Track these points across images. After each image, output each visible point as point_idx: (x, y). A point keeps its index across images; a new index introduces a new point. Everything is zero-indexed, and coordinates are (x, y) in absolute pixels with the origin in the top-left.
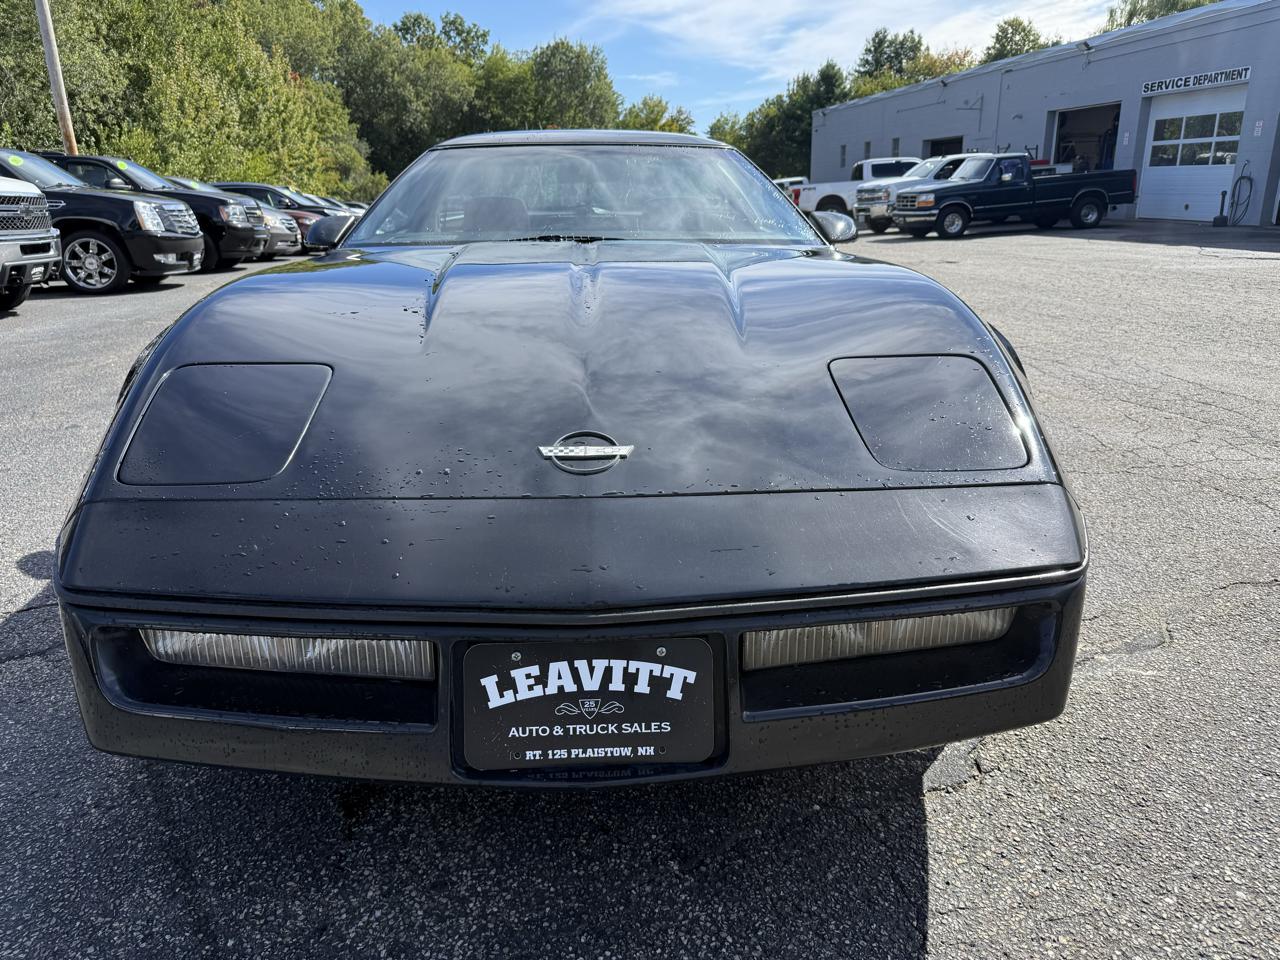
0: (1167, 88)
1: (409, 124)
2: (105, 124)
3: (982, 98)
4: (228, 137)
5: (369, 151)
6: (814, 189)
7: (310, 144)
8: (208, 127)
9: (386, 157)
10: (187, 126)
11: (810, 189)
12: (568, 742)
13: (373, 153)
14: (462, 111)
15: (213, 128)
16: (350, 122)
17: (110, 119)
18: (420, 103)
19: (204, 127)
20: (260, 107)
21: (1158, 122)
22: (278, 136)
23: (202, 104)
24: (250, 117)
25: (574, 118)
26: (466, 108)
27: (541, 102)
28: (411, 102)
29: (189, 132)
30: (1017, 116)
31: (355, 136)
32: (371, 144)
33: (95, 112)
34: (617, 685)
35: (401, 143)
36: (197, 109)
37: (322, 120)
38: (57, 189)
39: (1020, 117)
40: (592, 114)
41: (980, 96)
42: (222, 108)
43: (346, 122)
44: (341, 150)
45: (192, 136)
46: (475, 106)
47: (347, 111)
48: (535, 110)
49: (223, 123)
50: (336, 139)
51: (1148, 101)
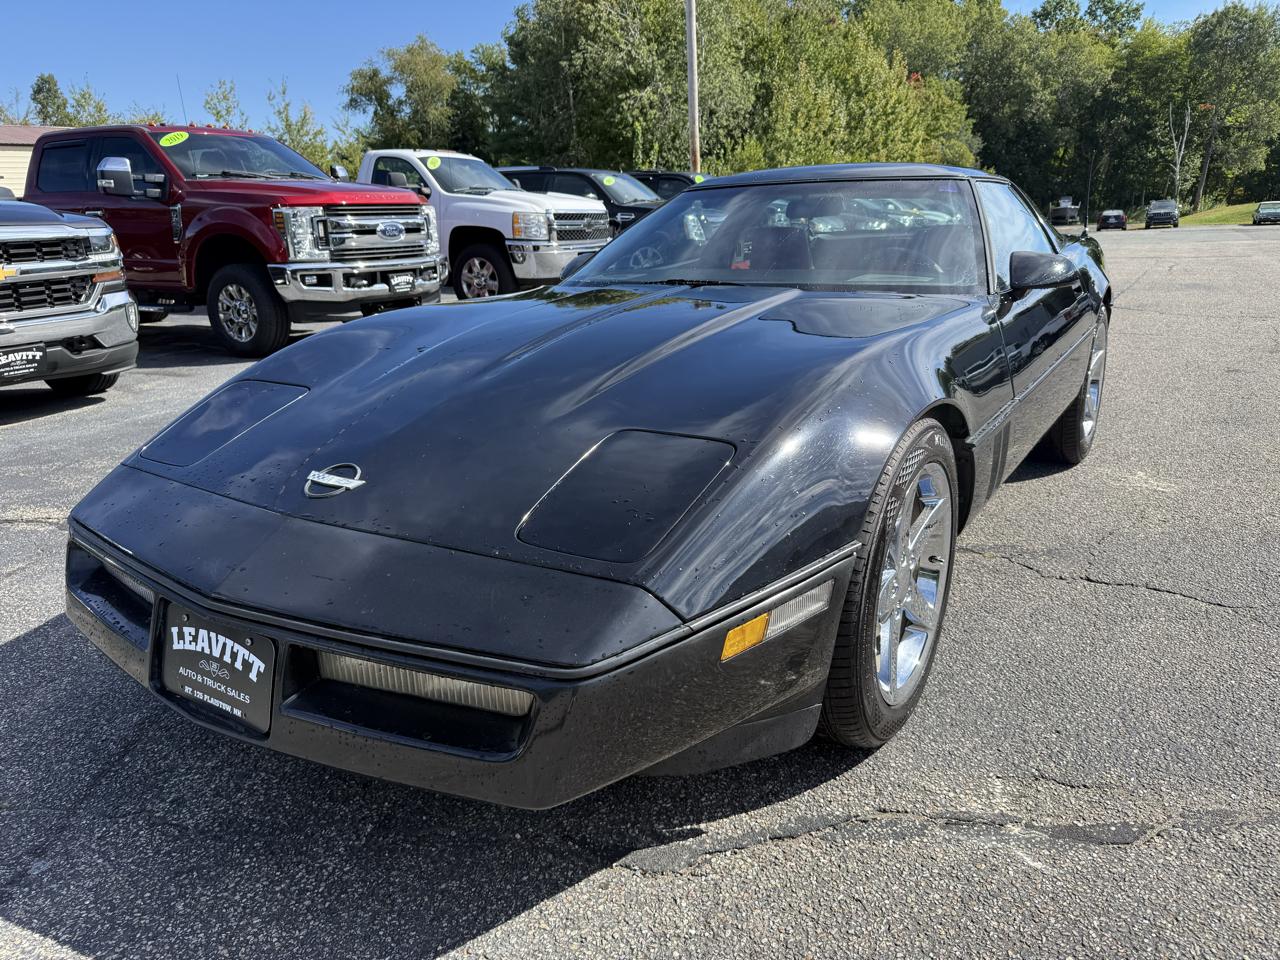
1: (1030, 116)
2: (732, 137)
4: (832, 143)
5: (981, 146)
7: (915, 144)
8: (816, 134)
9: (1000, 152)
10: (796, 135)
13: (985, 148)
14: (1093, 96)
15: (820, 135)
16: (967, 118)
17: (737, 133)
18: (1047, 92)
19: (812, 134)
20: (868, 111)
22: (881, 139)
23: (814, 113)
24: (855, 123)
25: (1235, 94)
26: (1098, 93)
27: (1194, 79)
28: (1036, 92)
29: (797, 140)
31: (970, 131)
32: (985, 140)
33: (727, 127)
35: (1018, 136)
36: (809, 118)
37: (937, 119)
38: (632, 204)
40: (1261, 87)
42: (831, 116)
43: (964, 117)
44: (950, 147)
45: (800, 144)
46: (1111, 89)
47: (966, 106)
48: (1185, 89)
49: (830, 129)
50: (948, 136)
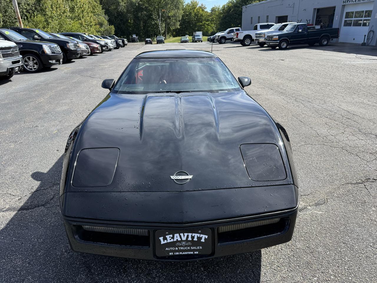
0: (350, 2)
1: (120, 10)
2: (29, 13)
3: (294, 4)
4: (66, 16)
5: (108, 18)
6: (243, 32)
7: (91, 17)
8: (60, 13)
9: (113, 20)
10: (54, 13)
11: (241, 33)
12: (179, 251)
13: (109, 19)
14: (136, 5)
15: (62, 14)
16: (102, 9)
17: (30, 11)
18: (123, 3)
19: (59, 13)
20: (75, 6)
21: (346, 12)
22: (81, 16)
23: (58, 6)
24: (72, 10)
25: (170, 7)
26: (137, 5)
27: (160, 3)
28: (120, 3)
29: (55, 15)
30: (304, 10)
31: (104, 14)
32: (109, 16)
33: (26, 9)
34: (190, 239)
35: (118, 16)
36: (57, 8)
37: (94, 9)
38: (20, 41)
39: (305, 10)
40: (176, 6)
41: (293, 3)
42: (64, 7)
43: (101, 9)
44: (100, 18)
45: (56, 16)
46: (140, 4)
47: (101, 6)
48: (158, 5)
49: (64, 12)
50: (98, 15)
51: (344, 6)
